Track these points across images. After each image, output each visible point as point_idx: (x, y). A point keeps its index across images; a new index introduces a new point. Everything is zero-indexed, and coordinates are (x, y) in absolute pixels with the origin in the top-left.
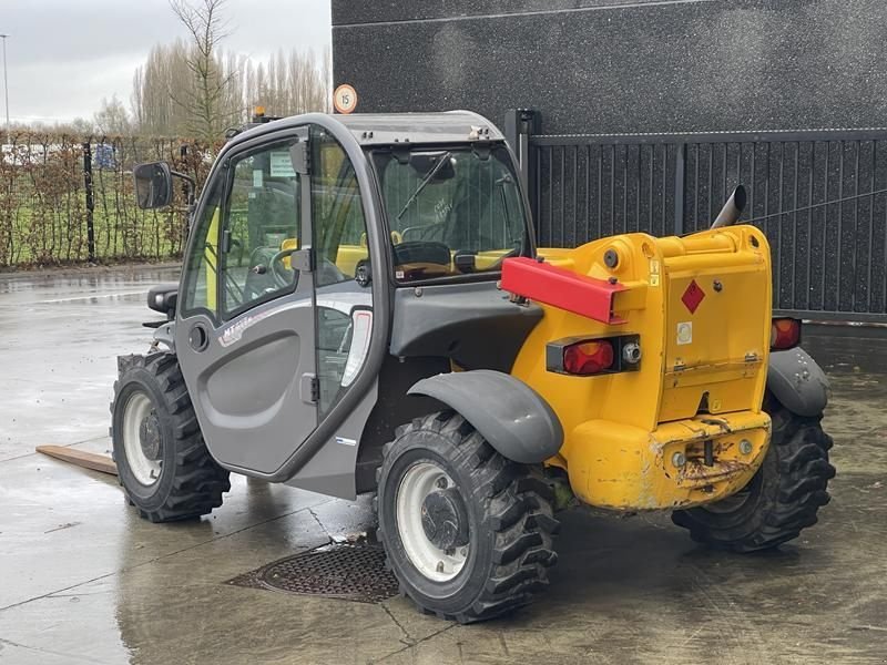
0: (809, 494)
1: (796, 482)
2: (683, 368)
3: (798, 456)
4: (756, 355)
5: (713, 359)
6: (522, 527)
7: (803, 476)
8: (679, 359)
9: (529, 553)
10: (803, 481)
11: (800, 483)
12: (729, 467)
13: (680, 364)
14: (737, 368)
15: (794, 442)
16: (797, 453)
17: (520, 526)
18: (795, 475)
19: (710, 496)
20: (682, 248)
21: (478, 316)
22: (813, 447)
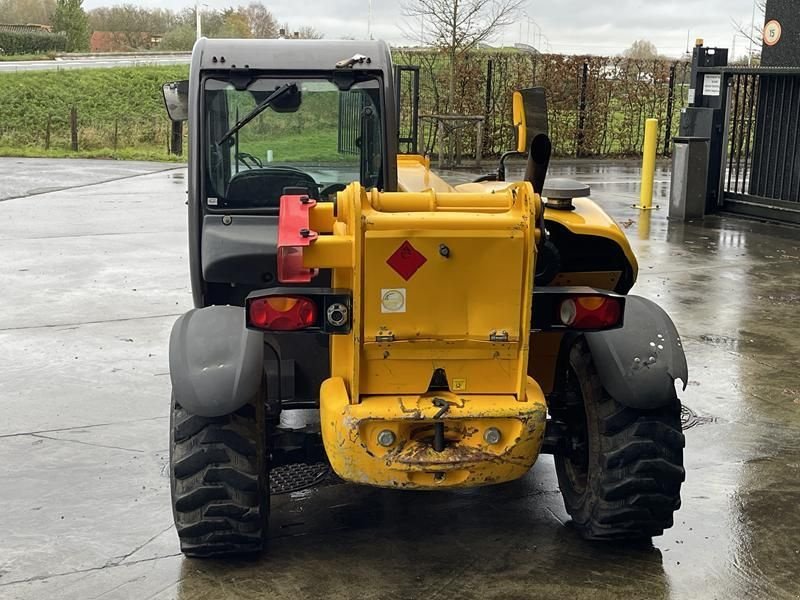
0: (638, 496)
1: (618, 481)
2: (394, 338)
3: (623, 452)
4: (507, 335)
5: (440, 334)
6: (202, 479)
7: (629, 474)
8: (385, 329)
9: (211, 505)
10: (629, 480)
11: (624, 482)
12: (464, 455)
13: (385, 333)
14: (479, 346)
15: (621, 435)
16: (622, 448)
17: (200, 477)
18: (618, 472)
19: (439, 482)
20: (432, 204)
21: (259, 251)
22: (647, 445)
